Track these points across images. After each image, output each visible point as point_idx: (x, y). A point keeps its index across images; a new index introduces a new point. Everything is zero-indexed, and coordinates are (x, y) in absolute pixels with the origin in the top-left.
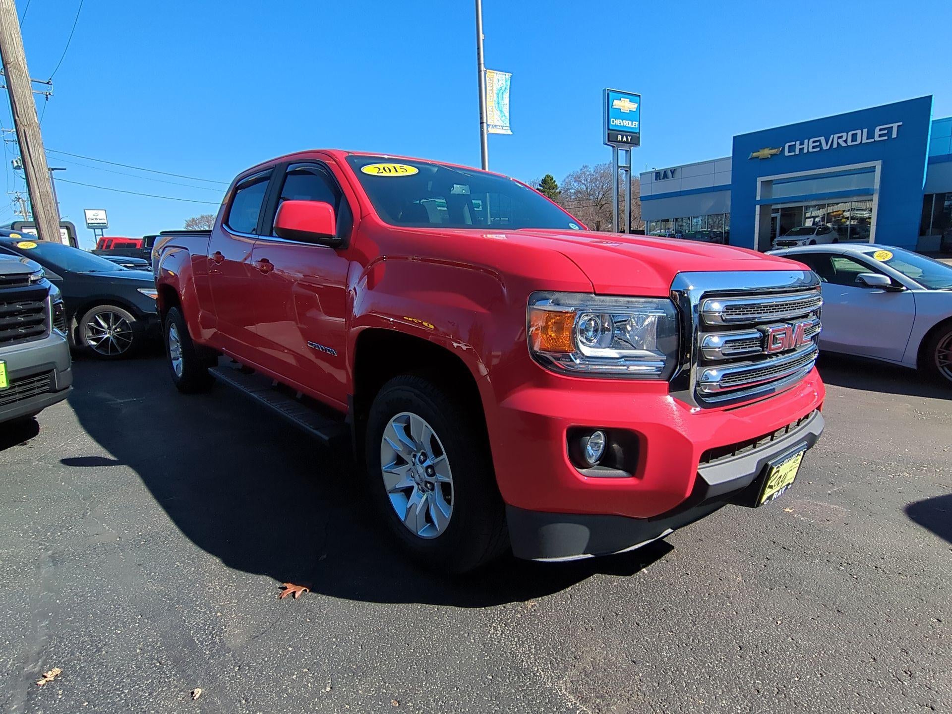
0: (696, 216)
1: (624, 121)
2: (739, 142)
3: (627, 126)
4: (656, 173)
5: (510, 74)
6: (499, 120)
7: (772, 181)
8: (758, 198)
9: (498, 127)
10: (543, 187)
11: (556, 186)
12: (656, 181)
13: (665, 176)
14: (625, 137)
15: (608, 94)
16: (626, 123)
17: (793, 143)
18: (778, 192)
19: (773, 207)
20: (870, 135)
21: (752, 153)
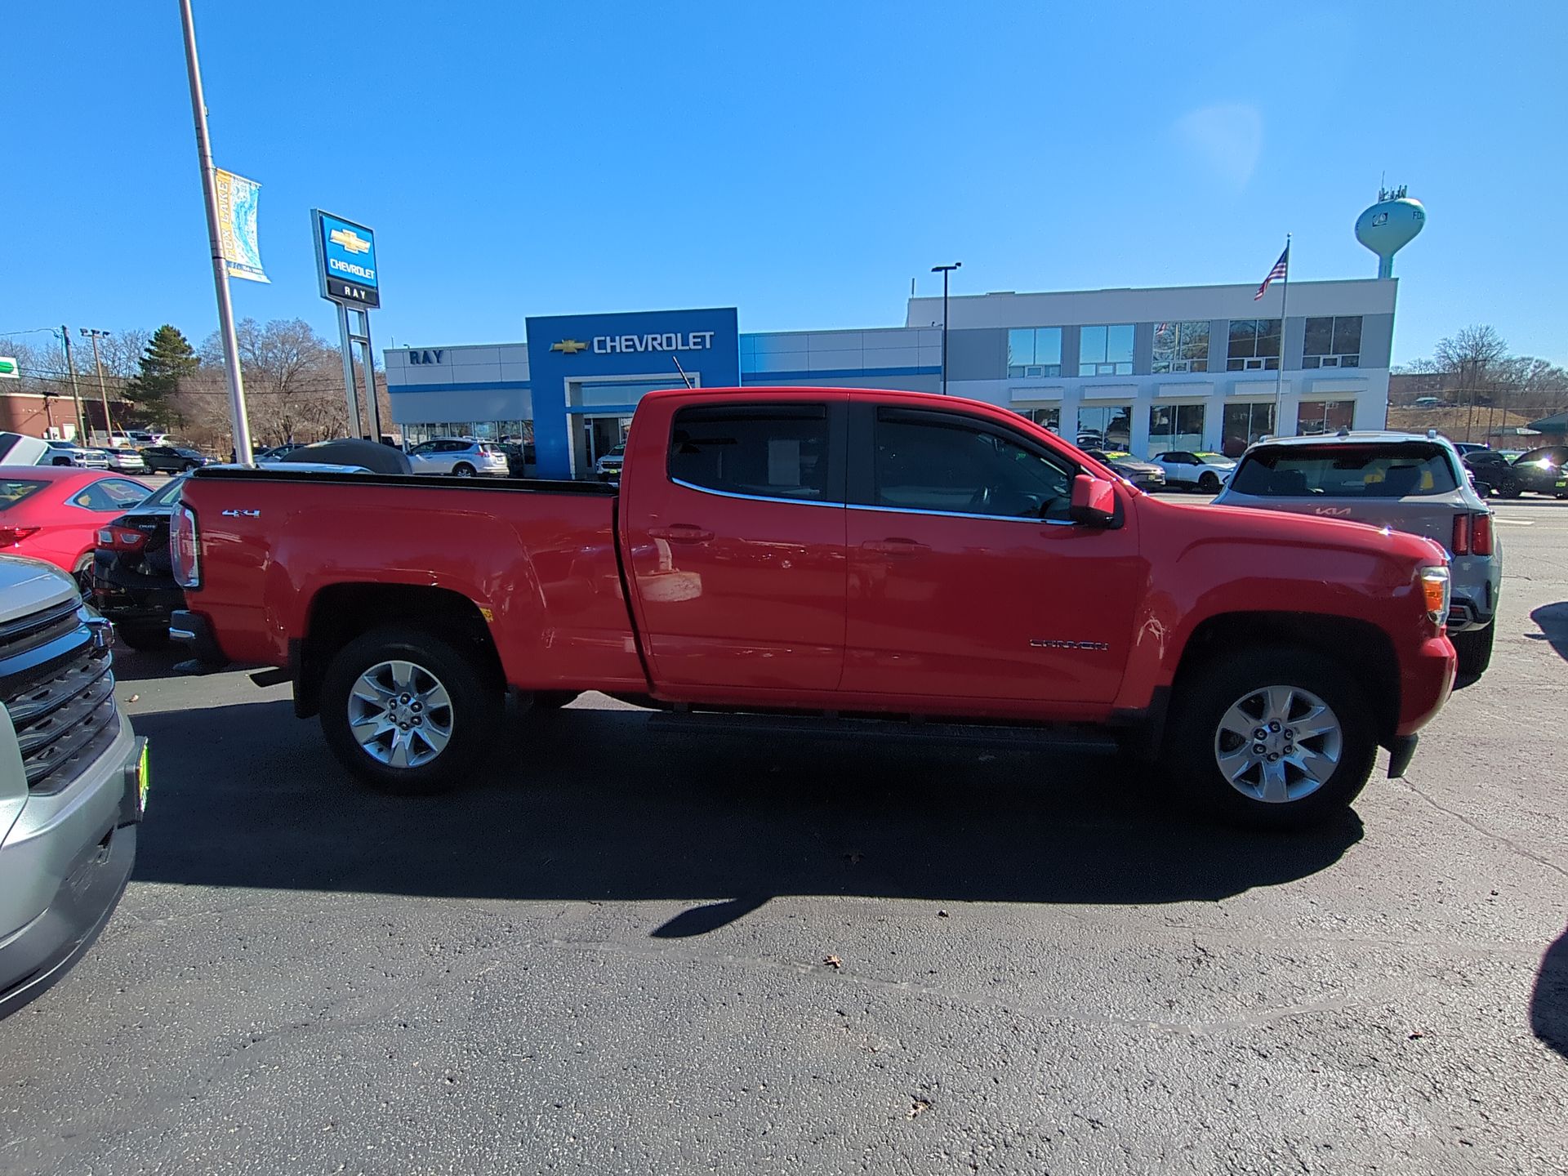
0: (480, 421)
1: (351, 266)
2: (536, 327)
3: (357, 273)
4: (411, 353)
5: (258, 185)
6: (244, 256)
7: (580, 383)
8: (568, 404)
9: (244, 268)
10: (158, 347)
11: (190, 347)
12: (412, 365)
13: (427, 359)
14: (355, 291)
15: (321, 219)
16: (355, 270)
17: (603, 338)
18: (590, 400)
19: (586, 416)
20: (685, 342)
21: (552, 344)
